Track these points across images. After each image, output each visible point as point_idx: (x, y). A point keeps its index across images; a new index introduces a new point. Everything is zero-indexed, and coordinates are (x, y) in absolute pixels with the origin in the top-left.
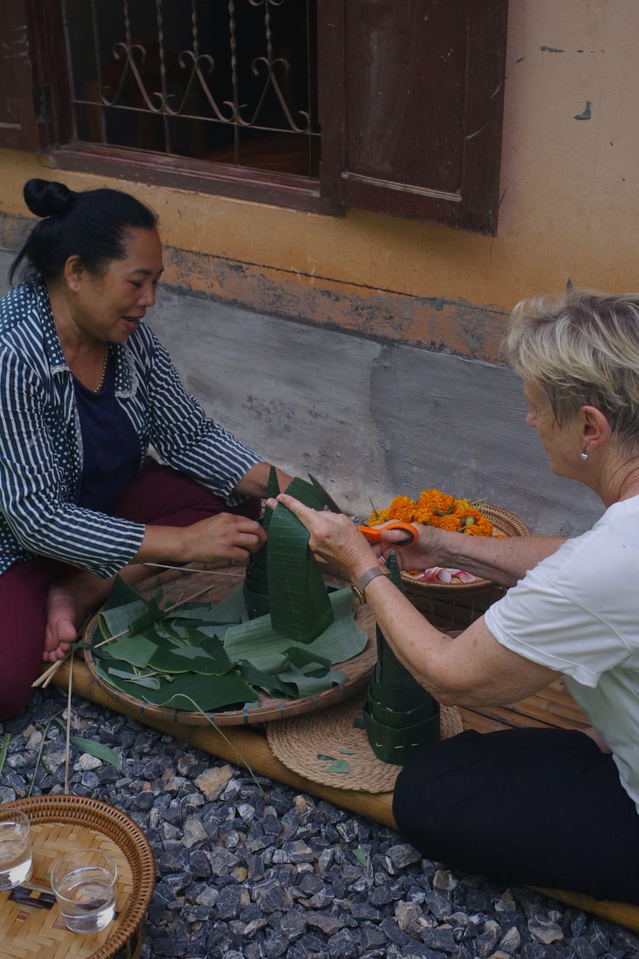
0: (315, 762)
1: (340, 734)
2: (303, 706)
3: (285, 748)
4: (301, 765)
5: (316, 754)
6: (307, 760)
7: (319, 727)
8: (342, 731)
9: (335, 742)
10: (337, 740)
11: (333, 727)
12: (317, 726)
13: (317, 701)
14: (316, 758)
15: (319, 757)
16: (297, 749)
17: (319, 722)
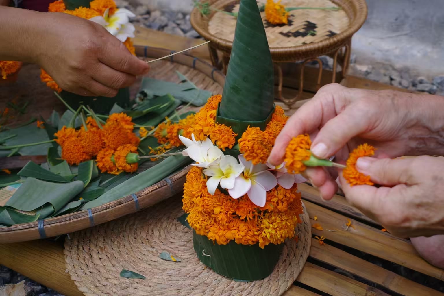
0: (116, 282)
1: (157, 240)
2: (119, 208)
3: (82, 261)
4: (96, 287)
5: (120, 270)
6: (106, 279)
7: (133, 232)
8: (160, 236)
9: (148, 251)
10: (151, 249)
11: (150, 231)
12: (130, 229)
13: (137, 202)
14: (118, 275)
15: (123, 273)
16: (98, 262)
17: (134, 224)
